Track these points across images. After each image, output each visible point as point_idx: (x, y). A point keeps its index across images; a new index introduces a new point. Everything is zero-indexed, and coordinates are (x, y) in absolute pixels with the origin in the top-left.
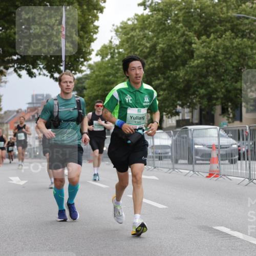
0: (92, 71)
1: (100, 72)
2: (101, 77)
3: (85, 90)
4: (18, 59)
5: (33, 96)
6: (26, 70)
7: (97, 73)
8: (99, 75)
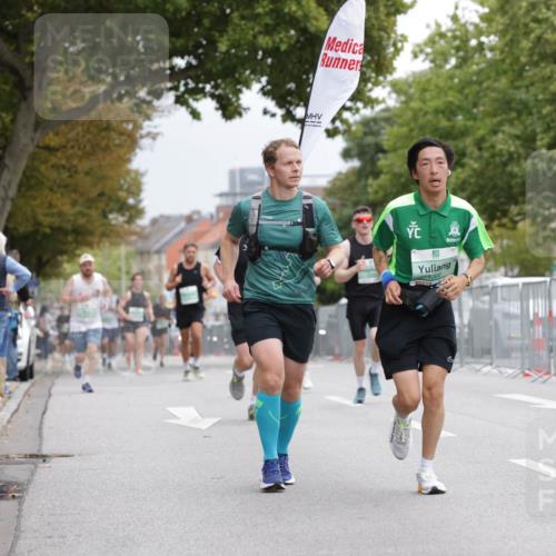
0: (403, 98)
1: (424, 102)
2: (429, 117)
3: (380, 155)
4: (189, 65)
5: (232, 173)
6: (213, 96)
7: (415, 105)
8: (421, 110)
